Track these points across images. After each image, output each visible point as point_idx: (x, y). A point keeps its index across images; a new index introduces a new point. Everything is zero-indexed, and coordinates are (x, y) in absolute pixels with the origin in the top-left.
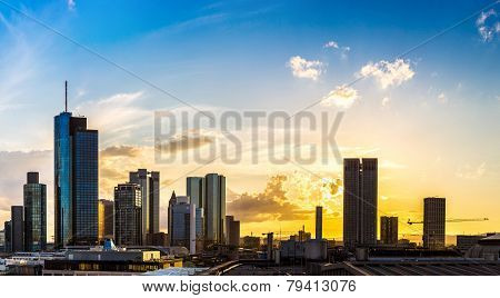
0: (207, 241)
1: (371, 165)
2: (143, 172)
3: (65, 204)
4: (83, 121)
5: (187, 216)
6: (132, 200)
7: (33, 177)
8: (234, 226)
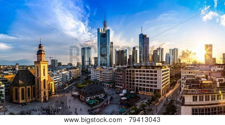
0: (174, 64)
1: (211, 46)
2: (160, 48)
3: (142, 55)
4: (146, 36)
5: (170, 58)
6: (157, 54)
7: (134, 48)
8: (180, 60)
